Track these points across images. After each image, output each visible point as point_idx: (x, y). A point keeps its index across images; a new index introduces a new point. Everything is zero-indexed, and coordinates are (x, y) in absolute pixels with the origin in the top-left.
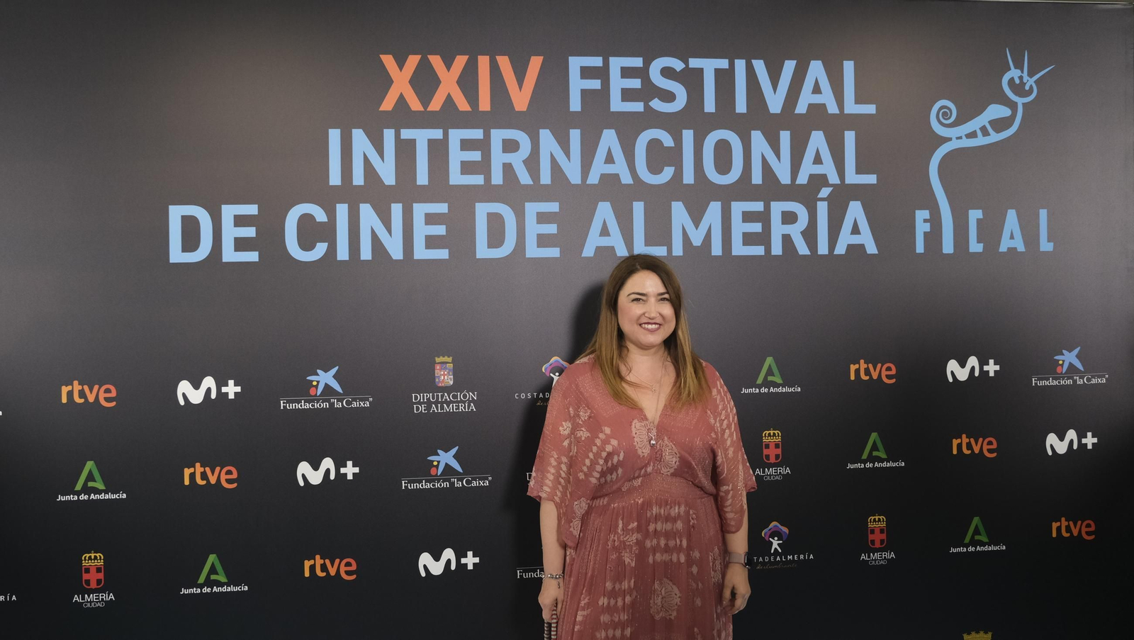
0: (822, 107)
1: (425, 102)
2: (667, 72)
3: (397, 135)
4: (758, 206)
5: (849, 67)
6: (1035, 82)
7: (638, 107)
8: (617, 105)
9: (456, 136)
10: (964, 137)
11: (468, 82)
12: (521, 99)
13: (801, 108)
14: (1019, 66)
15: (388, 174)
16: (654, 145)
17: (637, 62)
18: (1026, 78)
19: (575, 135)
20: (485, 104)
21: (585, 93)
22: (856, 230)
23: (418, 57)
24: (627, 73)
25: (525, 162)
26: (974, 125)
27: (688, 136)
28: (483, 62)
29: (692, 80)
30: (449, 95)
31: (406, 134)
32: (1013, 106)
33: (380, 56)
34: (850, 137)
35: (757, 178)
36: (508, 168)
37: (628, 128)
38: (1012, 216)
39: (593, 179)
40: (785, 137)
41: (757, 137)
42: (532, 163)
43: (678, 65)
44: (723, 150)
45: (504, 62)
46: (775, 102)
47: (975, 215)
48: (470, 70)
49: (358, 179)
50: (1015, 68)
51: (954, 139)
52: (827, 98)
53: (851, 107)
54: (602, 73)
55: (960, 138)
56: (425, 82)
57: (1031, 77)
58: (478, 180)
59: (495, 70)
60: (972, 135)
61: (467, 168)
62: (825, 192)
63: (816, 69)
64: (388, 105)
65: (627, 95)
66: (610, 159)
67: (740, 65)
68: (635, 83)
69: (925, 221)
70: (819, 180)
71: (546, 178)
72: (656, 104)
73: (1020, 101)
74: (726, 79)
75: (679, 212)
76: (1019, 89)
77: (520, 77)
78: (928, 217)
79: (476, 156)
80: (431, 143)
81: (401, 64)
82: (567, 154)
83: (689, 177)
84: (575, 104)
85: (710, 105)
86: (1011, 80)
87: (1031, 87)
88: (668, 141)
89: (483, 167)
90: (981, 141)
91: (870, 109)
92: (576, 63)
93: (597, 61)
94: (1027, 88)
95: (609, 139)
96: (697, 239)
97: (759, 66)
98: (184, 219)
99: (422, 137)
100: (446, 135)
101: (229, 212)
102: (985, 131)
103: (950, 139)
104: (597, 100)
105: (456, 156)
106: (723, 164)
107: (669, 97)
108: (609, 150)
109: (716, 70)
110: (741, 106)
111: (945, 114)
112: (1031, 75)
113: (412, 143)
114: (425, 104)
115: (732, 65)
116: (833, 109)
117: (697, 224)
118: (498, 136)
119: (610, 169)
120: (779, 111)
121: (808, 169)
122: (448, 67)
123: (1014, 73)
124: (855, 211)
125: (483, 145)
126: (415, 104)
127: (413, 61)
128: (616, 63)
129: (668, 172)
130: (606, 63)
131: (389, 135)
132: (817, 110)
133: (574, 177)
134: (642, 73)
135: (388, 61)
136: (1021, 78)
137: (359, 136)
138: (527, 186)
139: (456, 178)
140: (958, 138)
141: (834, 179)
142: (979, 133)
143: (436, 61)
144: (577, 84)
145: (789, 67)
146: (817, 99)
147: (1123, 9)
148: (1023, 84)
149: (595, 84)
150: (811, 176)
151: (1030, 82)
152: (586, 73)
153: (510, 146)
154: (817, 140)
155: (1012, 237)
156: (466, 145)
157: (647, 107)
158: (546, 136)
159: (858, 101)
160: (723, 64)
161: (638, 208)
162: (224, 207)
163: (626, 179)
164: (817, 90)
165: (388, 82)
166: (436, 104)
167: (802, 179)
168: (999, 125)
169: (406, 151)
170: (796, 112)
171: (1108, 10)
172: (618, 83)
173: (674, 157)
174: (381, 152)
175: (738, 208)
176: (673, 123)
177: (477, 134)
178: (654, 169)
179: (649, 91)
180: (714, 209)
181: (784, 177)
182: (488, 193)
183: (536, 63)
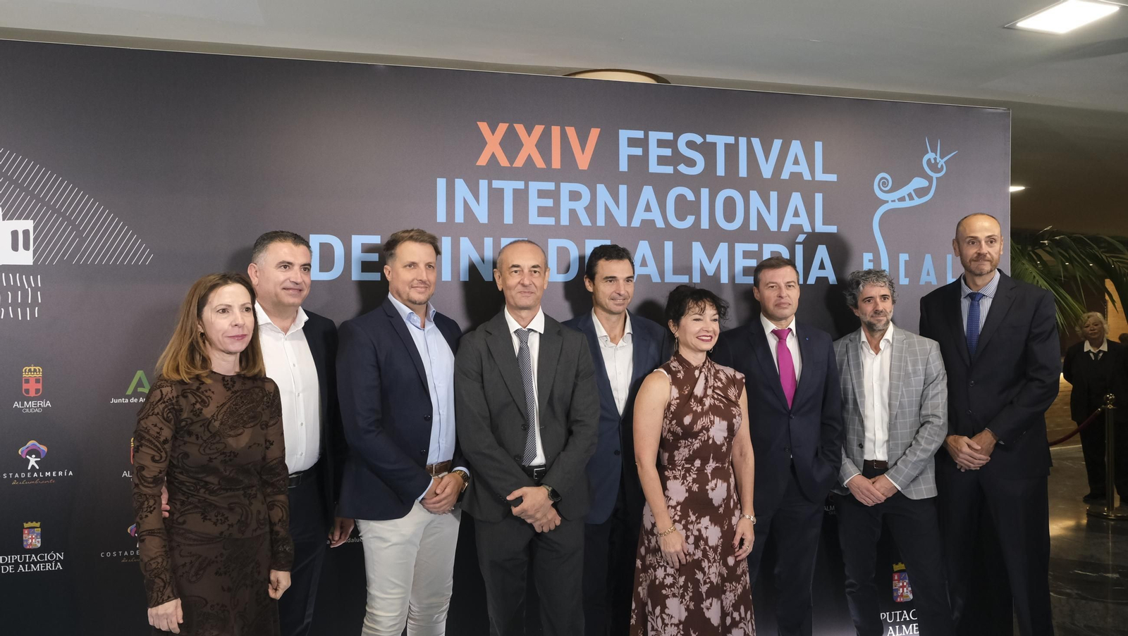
0: (800, 174)
1: (511, 160)
2: (690, 145)
3: (490, 184)
4: (754, 247)
5: (818, 146)
6: (945, 162)
7: (669, 170)
8: (654, 167)
9: (534, 186)
10: (897, 201)
11: (544, 145)
12: (583, 160)
13: (785, 175)
14: (934, 151)
15: (482, 214)
16: (680, 199)
17: (669, 136)
18: (938, 159)
19: (623, 189)
20: (556, 163)
21: (630, 158)
22: (822, 267)
23: (506, 125)
24: (661, 143)
25: (586, 209)
26: (904, 191)
27: (705, 192)
28: (556, 131)
29: (708, 151)
30: (529, 155)
31: (497, 184)
32: (929, 179)
33: (478, 123)
34: (819, 198)
35: (753, 226)
36: (573, 213)
37: (662, 185)
38: (928, 258)
39: (636, 223)
40: (774, 196)
41: (754, 195)
42: (591, 210)
43: (698, 139)
44: (730, 204)
45: (571, 132)
46: (767, 170)
47: (904, 257)
48: (546, 136)
49: (459, 217)
50: (932, 152)
51: (890, 201)
52: (803, 168)
53: (820, 176)
54: (643, 143)
55: (894, 201)
56: (511, 144)
57: (942, 159)
58: (550, 221)
59: (564, 136)
60: (902, 199)
61: (542, 212)
62: (801, 238)
63: (796, 147)
64: (483, 161)
65: (662, 160)
66: (648, 209)
67: (743, 141)
68: (667, 152)
69: (870, 261)
70: (797, 229)
71: (601, 221)
72: (683, 168)
73: (935, 176)
74: (732, 151)
75: (698, 250)
76: (934, 167)
77: (583, 143)
78: (872, 258)
79: (549, 203)
80: (515, 191)
81: (493, 130)
82: (617, 203)
83: (705, 224)
84: (623, 166)
85: (721, 171)
86: (929, 160)
87: (942, 166)
88: (690, 196)
89: (554, 211)
90: (908, 204)
91: (833, 178)
92: (624, 135)
93: (639, 134)
94: (939, 166)
95: (648, 193)
96: (710, 270)
97: (756, 142)
98: (322, 245)
99: (509, 187)
100: (527, 186)
101: (358, 241)
102: (911, 198)
103: (887, 202)
104: (639, 163)
105: (534, 203)
106: (730, 215)
107: (691, 163)
108: (648, 202)
109: (727, 145)
110: (743, 172)
111: (884, 183)
112: (942, 157)
113: (502, 190)
114: (511, 162)
115: (737, 141)
116: (807, 176)
117: (710, 258)
118: (566, 188)
119: (648, 216)
120: (770, 177)
121: (789, 221)
122: (529, 133)
123: (930, 155)
124: (822, 252)
125: (555, 195)
126: (504, 162)
127: (503, 128)
128: (654, 136)
129: (690, 220)
130: (646, 136)
131: (483, 184)
132: (796, 176)
133: (622, 221)
134: (672, 144)
135: (484, 127)
136: (935, 159)
137: (460, 184)
138: (586, 227)
139: (534, 219)
140: (892, 201)
141: (807, 228)
142: (907, 198)
143: (520, 128)
144: (625, 151)
145: (777, 143)
146: (796, 169)
147: (1001, 113)
148: (936, 163)
149: (638, 151)
150: (792, 226)
151: (941, 162)
152: (632, 142)
153: (575, 196)
154: (796, 199)
155: (928, 274)
156: (542, 194)
157: (676, 170)
158: (601, 189)
159: (825, 171)
160: (731, 140)
161: (668, 246)
162: (354, 237)
163: (660, 224)
164: (796, 162)
165: (484, 143)
166: (519, 162)
167: (785, 228)
168: (921, 192)
169: (496, 197)
170: (782, 178)
171: (993, 113)
172: (655, 152)
173: (694, 208)
174: (477, 197)
175: (740, 248)
176: (694, 183)
177: (550, 186)
178: (681, 217)
179: (677, 158)
180: (723, 248)
181: (773, 227)
182: (557, 231)
183: (595, 133)
